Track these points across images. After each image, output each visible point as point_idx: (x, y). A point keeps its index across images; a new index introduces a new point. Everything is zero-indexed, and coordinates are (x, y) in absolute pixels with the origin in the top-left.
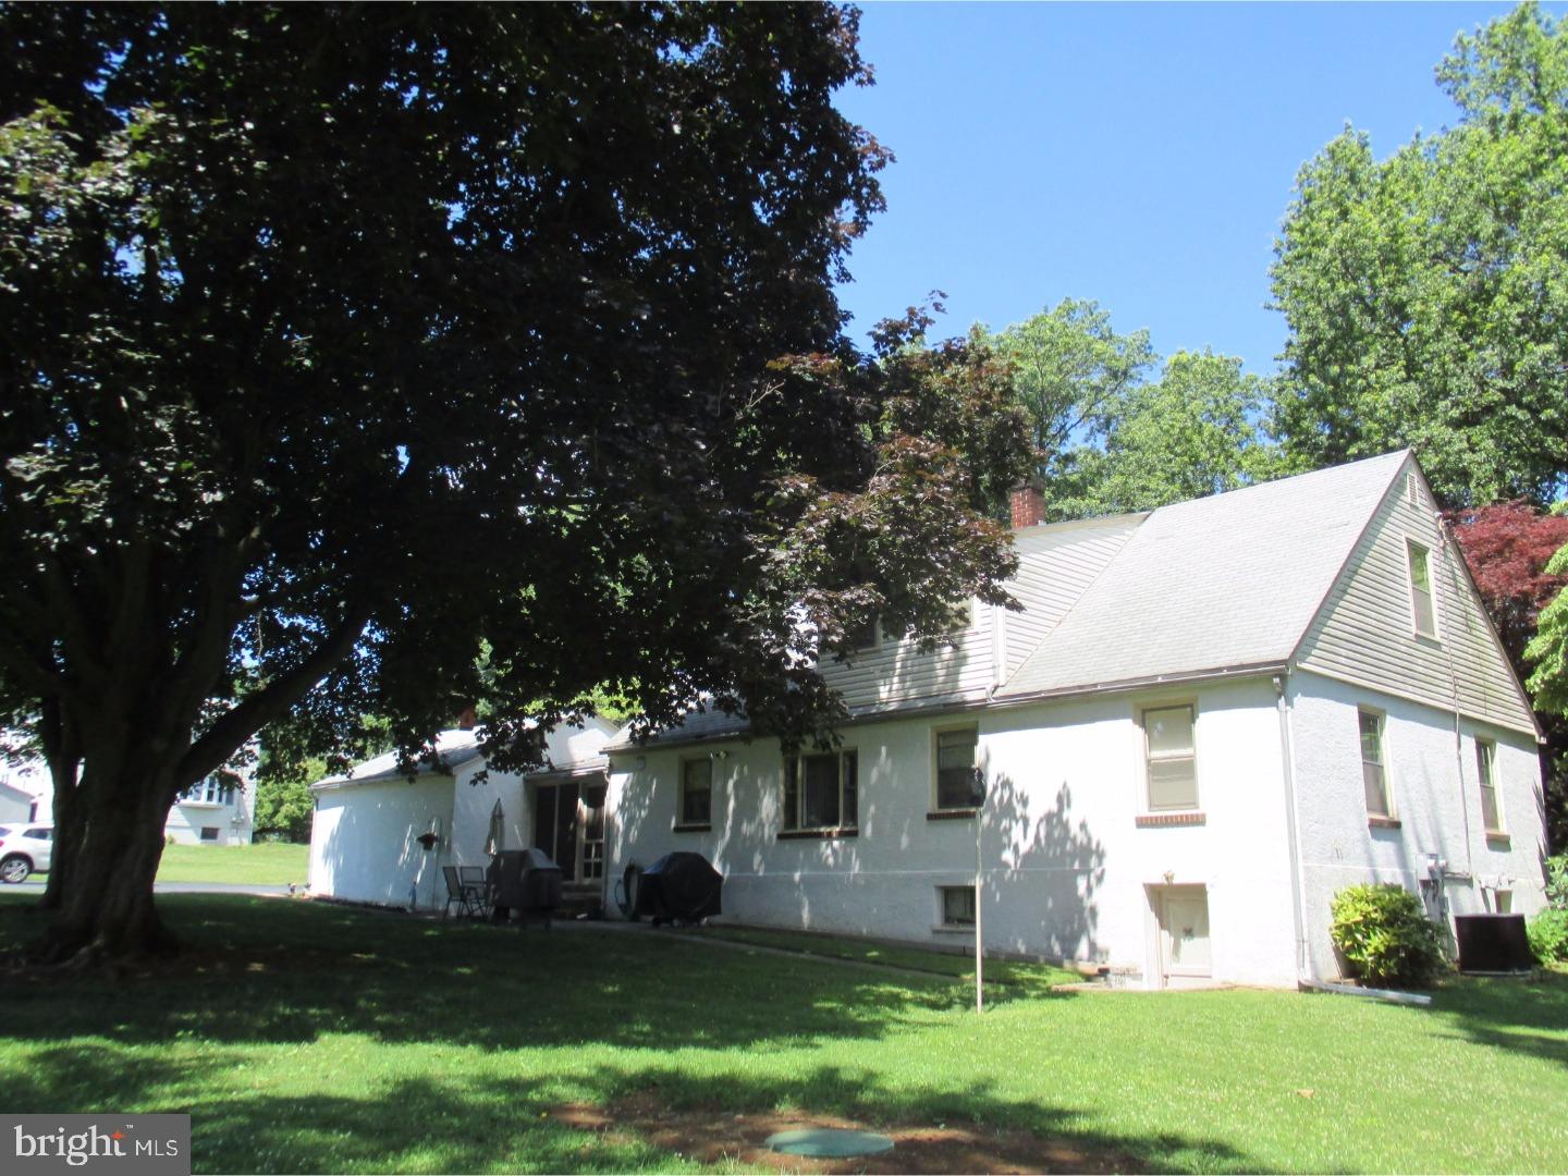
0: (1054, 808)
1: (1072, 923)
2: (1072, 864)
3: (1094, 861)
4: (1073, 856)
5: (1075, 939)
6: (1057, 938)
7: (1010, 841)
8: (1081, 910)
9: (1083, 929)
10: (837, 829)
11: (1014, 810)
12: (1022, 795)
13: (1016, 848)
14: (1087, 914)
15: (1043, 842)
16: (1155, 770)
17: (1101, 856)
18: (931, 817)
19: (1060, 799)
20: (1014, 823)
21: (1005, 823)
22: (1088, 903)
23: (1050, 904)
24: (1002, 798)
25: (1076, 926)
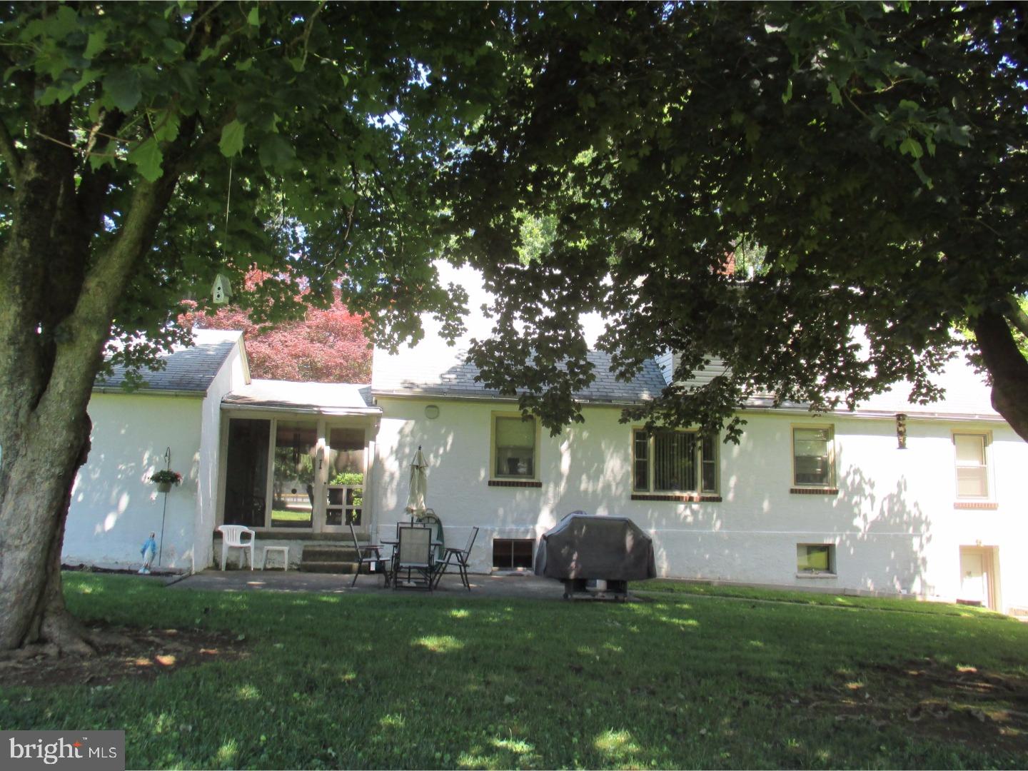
0: (895, 491)
1: (909, 569)
2: (908, 529)
3: (923, 528)
4: (908, 524)
5: (911, 580)
6: (898, 579)
7: (860, 511)
8: (916, 560)
9: (917, 572)
10: (695, 495)
11: (863, 490)
12: (870, 480)
13: (865, 517)
14: (919, 562)
15: (886, 514)
16: (962, 473)
17: (928, 524)
18: (792, 491)
19: (899, 485)
20: (863, 499)
21: (856, 499)
22: (920, 555)
23: (893, 555)
24: (854, 480)
25: (912, 571)
